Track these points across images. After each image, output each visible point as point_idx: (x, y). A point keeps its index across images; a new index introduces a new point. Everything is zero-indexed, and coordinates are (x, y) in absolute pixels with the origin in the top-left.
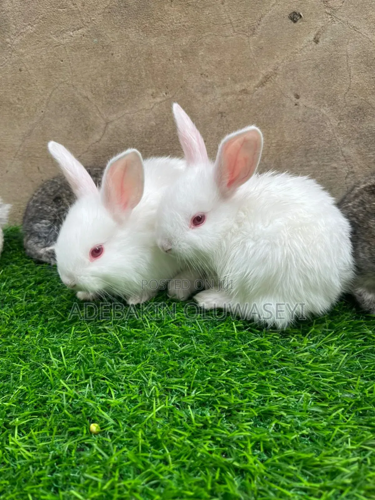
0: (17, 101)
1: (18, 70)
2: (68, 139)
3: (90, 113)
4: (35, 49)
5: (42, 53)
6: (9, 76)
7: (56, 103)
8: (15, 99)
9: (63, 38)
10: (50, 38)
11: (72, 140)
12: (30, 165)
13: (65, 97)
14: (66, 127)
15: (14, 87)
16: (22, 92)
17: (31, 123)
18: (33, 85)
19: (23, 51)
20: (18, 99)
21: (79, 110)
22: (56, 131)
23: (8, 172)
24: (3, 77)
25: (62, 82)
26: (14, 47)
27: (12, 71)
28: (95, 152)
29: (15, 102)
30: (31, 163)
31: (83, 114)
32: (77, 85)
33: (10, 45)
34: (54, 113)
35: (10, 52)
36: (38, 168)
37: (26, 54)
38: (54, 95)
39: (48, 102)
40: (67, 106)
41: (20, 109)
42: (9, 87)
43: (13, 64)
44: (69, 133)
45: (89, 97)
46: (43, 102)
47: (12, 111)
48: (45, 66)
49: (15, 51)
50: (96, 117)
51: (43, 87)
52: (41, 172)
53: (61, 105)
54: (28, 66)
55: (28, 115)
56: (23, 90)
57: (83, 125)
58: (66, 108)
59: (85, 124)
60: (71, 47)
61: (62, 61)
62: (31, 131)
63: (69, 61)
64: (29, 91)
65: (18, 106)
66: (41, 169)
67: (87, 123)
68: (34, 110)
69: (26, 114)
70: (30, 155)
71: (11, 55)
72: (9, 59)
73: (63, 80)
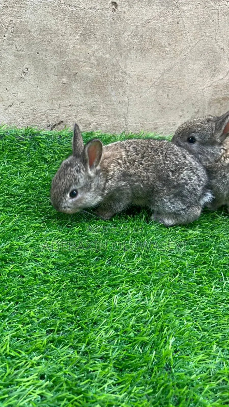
0: (167, 45)
1: (176, 22)
2: (199, 76)
3: (222, 60)
4: (195, 9)
5: (199, 13)
6: (167, 26)
7: (198, 50)
8: (167, 44)
9: (219, 5)
10: (209, 3)
11: (201, 77)
12: (162, 92)
13: (207, 46)
14: (200, 68)
15: (168, 35)
16: (174, 39)
17: (173, 62)
18: (185, 35)
19: (185, 9)
20: (169, 44)
21: (214, 57)
22: (191, 70)
23: (142, 97)
24: (162, 26)
25: (208, 36)
26: (178, 4)
27: (170, 23)
28: (216, 87)
29: (166, 46)
30: (163, 91)
31: (215, 60)
32: (219, 39)
33: (175, 3)
34: (194, 58)
35: (173, 8)
36: (168, 95)
37: (186, 12)
38: (198, 44)
39: (191, 49)
40: (206, 53)
41: (168, 51)
42: (164, 34)
43: (173, 17)
44: (201, 72)
45: (225, 48)
46: (188, 49)
47: (161, 53)
48: (199, 23)
49: (178, 7)
50: (225, 63)
51: (192, 38)
52: (169, 98)
53: (201, 52)
54: (185, 21)
55: (173, 57)
56: (175, 37)
57: (213, 67)
58: (204, 54)
59: (215, 67)
60: (223, 12)
61: (213, 21)
62: (171, 68)
63: (219, 22)
64: (180, 39)
65: (167, 49)
66: (170, 96)
67: (217, 67)
68: (179, 54)
69: (172, 56)
70: (165, 85)
71: (174, 10)
72: (172, 13)
73: (209, 35)
